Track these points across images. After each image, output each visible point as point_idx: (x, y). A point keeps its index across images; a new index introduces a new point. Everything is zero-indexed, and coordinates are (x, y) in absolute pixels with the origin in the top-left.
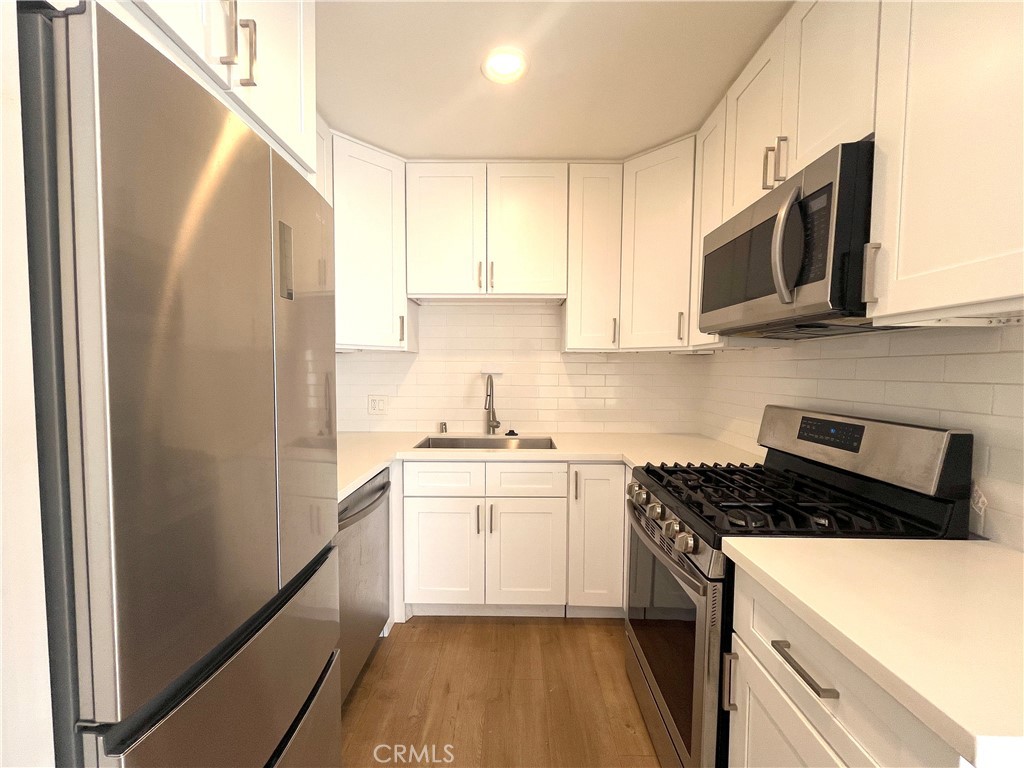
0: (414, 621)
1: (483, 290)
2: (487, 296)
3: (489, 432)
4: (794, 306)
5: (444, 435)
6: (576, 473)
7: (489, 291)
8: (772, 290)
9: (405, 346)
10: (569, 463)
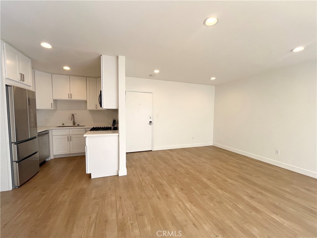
1: (70, 99)
3: (73, 125)
5: (63, 126)
6: (87, 130)
9: (53, 109)
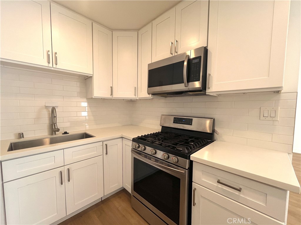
1: (51, 65)
2: (52, 69)
3: (53, 134)
4: (188, 88)
6: (106, 145)
7: (54, 66)
8: (183, 82)
10: (103, 142)
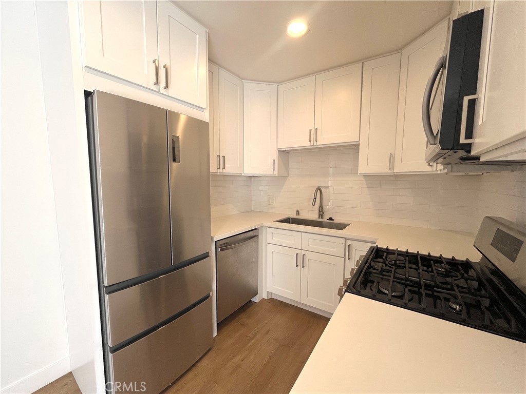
0: (272, 300)
1: (312, 144)
2: (314, 147)
3: (319, 218)
5: (298, 217)
6: (349, 245)
7: (315, 144)
9: (276, 173)
10: (346, 239)
